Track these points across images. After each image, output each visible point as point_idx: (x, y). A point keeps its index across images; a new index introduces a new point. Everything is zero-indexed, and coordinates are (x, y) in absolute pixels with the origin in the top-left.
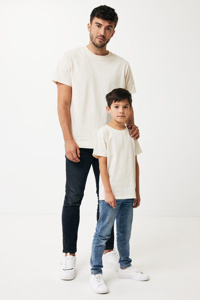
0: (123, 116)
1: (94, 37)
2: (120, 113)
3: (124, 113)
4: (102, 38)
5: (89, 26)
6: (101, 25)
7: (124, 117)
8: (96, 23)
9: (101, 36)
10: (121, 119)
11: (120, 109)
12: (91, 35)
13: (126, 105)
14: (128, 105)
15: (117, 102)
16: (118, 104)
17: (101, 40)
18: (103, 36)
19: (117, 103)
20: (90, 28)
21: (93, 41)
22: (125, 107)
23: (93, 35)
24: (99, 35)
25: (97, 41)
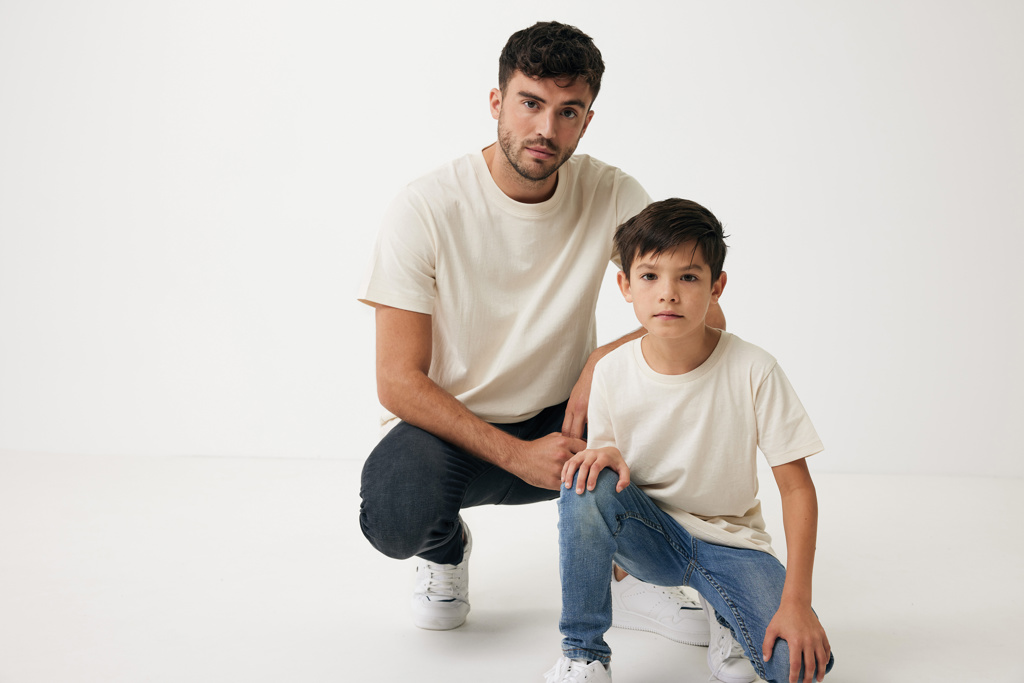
0: (673, 315)
1: (516, 146)
2: (662, 300)
3: (679, 303)
4: (545, 147)
5: (495, 98)
6: (540, 103)
7: (679, 319)
8: (522, 94)
9: (542, 140)
10: (667, 325)
12: (504, 134)
13: (689, 268)
14: (698, 267)
15: (649, 256)
16: (653, 263)
17: (542, 155)
18: (549, 142)
19: (652, 258)
20: (499, 107)
21: (513, 158)
23: (512, 139)
24: (532, 137)
25: (528, 160)
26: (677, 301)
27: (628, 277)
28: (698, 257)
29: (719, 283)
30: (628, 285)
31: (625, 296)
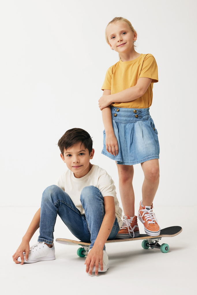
2: (74, 162)
7: (81, 167)
13: (81, 151)
14: (84, 151)
16: (70, 151)
26: (79, 162)
30: (64, 157)
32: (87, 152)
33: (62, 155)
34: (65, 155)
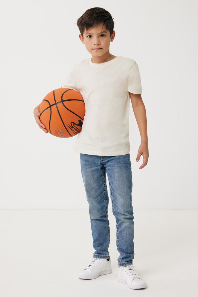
0: (99, 49)
7: (101, 50)
10: (97, 52)
11: (95, 39)
14: (105, 32)
22: (102, 35)
26: (99, 44)
27: (83, 36)
28: (104, 28)
29: (113, 35)
30: (83, 39)
31: (82, 42)
32: (108, 33)
33: (81, 36)
34: (85, 35)
